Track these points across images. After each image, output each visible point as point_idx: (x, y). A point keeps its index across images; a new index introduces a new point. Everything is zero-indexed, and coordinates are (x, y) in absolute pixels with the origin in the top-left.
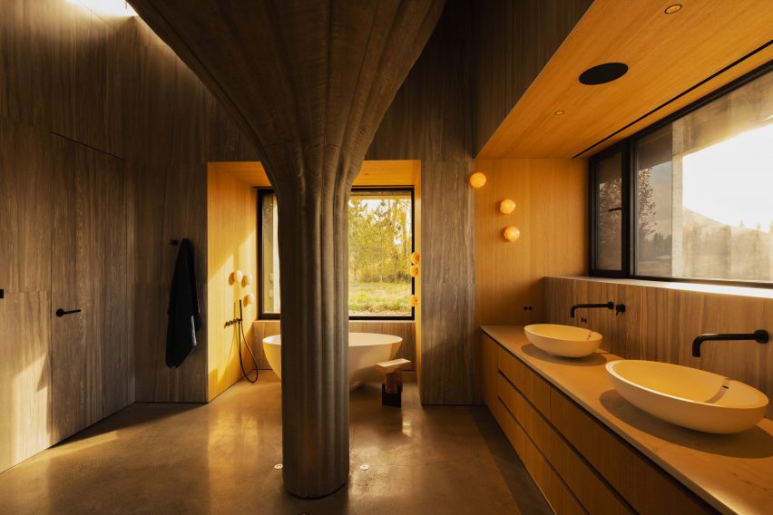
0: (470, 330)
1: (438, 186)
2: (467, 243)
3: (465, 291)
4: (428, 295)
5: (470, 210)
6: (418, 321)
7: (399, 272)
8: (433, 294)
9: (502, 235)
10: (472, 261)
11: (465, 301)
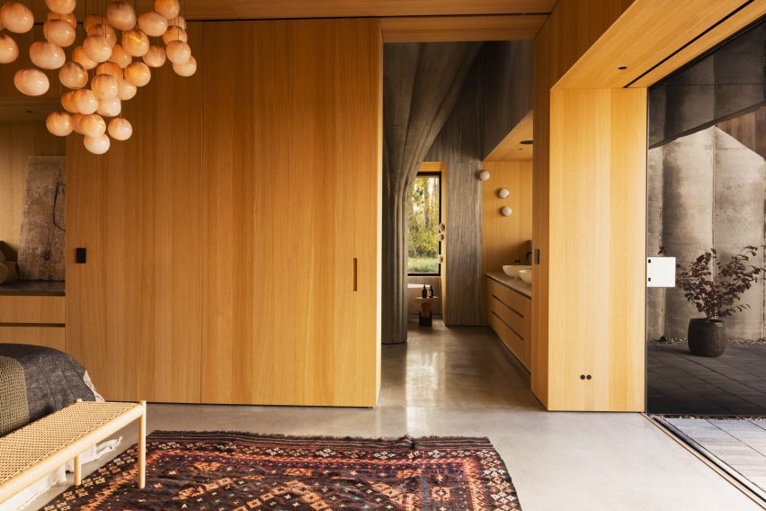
0: (478, 275)
1: (458, 179)
2: (477, 217)
3: (476, 249)
4: (451, 252)
5: (479, 195)
6: (443, 277)
7: (420, 247)
8: (454, 251)
9: (501, 212)
10: (481, 230)
11: (475, 256)
